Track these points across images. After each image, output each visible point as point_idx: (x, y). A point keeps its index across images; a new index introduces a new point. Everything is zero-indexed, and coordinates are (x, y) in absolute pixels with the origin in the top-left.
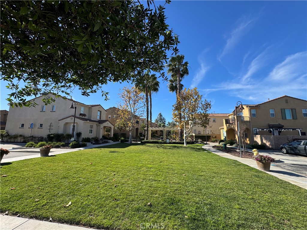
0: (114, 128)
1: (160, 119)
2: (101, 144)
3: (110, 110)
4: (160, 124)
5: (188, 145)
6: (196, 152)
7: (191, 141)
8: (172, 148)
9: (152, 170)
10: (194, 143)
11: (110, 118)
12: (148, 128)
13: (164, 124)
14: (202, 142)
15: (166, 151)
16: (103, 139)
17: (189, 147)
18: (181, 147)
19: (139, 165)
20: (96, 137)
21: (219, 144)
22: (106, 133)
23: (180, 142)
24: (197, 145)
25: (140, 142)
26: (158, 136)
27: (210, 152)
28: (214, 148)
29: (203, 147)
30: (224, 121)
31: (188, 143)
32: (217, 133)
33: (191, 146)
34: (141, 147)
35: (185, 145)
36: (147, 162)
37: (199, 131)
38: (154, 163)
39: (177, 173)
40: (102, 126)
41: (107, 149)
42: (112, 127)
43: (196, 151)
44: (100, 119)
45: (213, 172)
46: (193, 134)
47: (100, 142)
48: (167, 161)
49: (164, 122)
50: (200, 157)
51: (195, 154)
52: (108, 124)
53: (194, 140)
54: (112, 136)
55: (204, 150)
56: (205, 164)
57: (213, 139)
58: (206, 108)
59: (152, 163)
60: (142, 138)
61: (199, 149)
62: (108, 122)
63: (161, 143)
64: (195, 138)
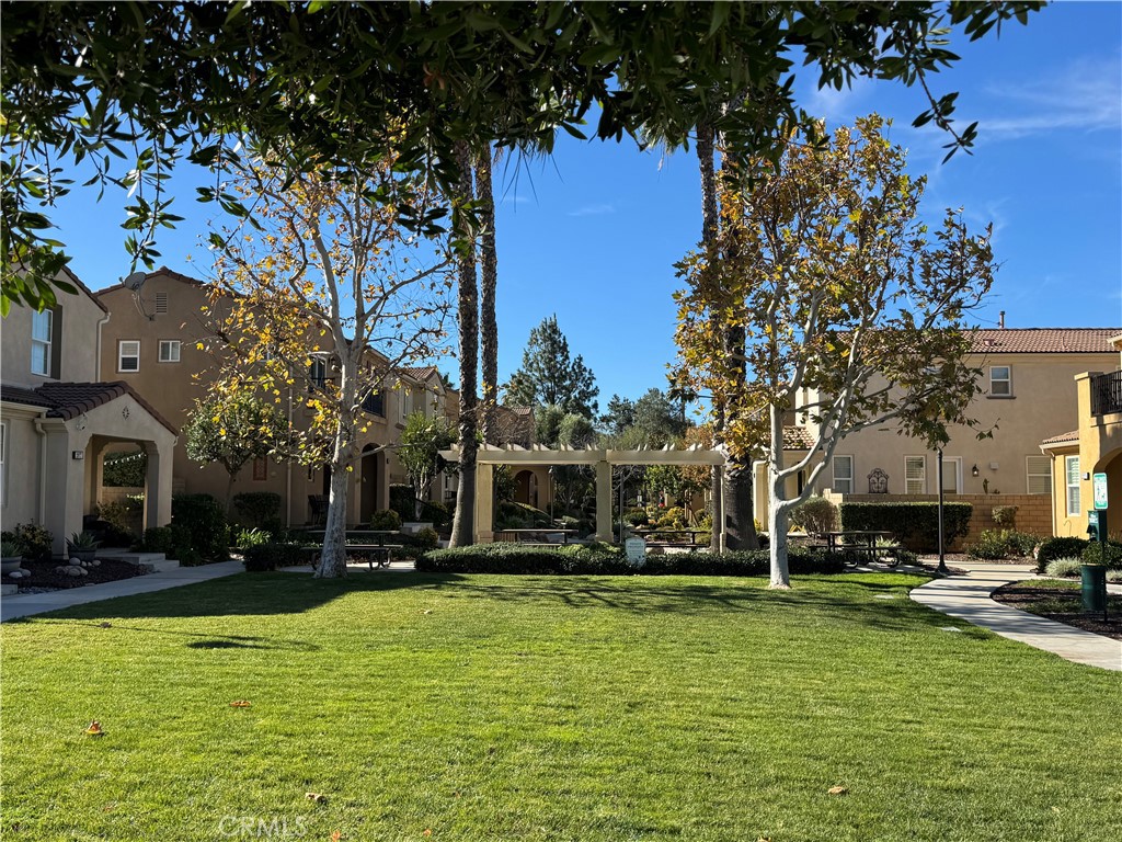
0: (179, 452)
1: (551, 377)
2: (79, 582)
3: (135, 297)
4: (555, 419)
5: (799, 585)
6: (873, 634)
7: (813, 548)
8: (676, 600)
9: (587, 759)
10: (840, 569)
11: (130, 363)
12: (471, 446)
13: (586, 412)
14: (906, 560)
15: (639, 625)
16: (91, 542)
17: (808, 594)
18: (750, 595)
19: (479, 733)
20: (32, 529)
21: (1041, 571)
22: (105, 495)
23: (735, 555)
24: (868, 579)
25: (409, 565)
26: (536, 516)
27: (986, 630)
28: (1004, 601)
29: (917, 596)
30: (1084, 390)
31: (796, 565)
32: (1021, 486)
33: (824, 587)
34: (436, 601)
35: (775, 581)
36: (529, 709)
37: (878, 472)
38: (588, 713)
39: (779, 779)
40: (78, 431)
41: (156, 622)
42: (165, 442)
43: (874, 623)
44: (56, 372)
45: (1039, 768)
46: (827, 492)
47: (75, 571)
48: (674, 696)
49: (586, 395)
50: (917, 666)
51: (877, 646)
52: (126, 414)
53: (839, 541)
54: (165, 517)
55: (936, 616)
56: (964, 714)
57: (987, 537)
58: (949, 282)
59: (571, 715)
60: (417, 528)
61: (892, 609)
62: (125, 400)
63: (582, 568)
64: (845, 523)
